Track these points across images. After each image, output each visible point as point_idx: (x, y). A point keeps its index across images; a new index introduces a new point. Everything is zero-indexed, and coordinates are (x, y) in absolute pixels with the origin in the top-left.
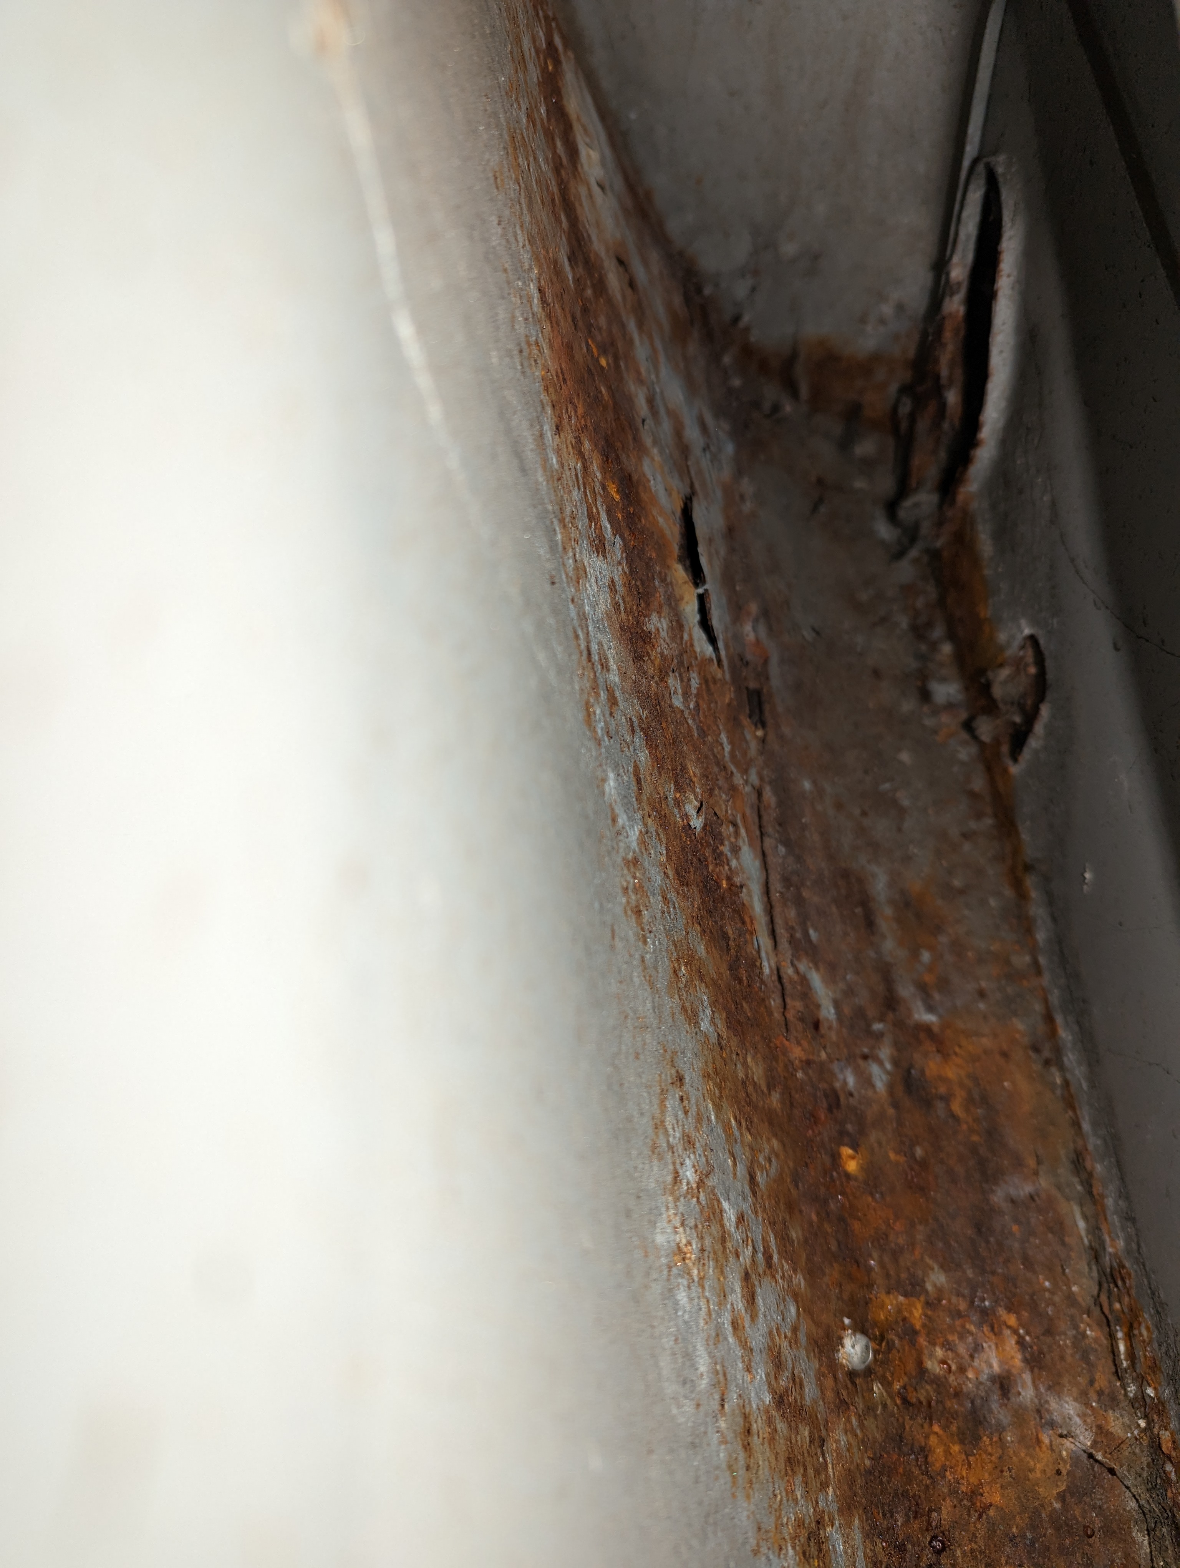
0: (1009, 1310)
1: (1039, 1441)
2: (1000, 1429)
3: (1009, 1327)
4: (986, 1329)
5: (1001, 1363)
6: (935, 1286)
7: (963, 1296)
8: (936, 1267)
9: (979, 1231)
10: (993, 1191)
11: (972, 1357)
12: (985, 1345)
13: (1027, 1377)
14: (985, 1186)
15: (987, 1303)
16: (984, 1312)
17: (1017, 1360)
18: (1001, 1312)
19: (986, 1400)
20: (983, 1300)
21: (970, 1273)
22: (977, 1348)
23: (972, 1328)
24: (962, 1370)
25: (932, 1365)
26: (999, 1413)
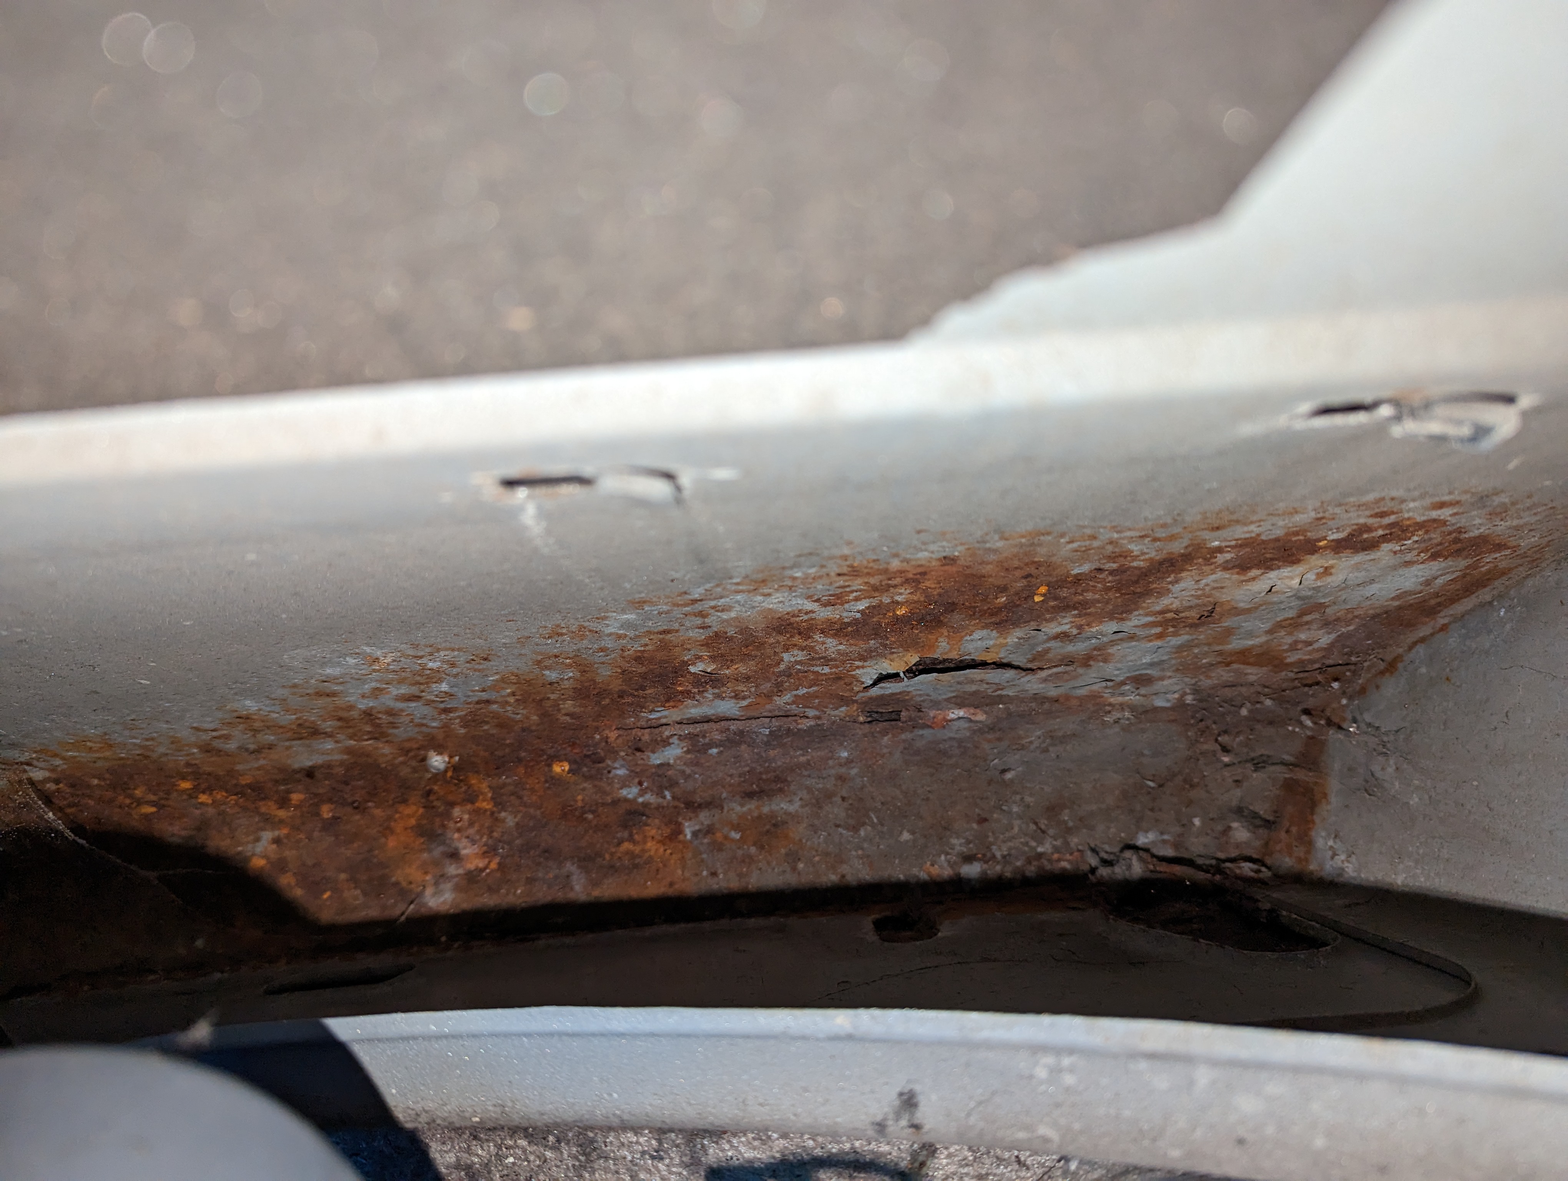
0: (499, 864)
1: (426, 873)
2: (430, 851)
3: (489, 862)
4: (485, 848)
5: (467, 855)
6: (505, 818)
7: (502, 836)
8: (516, 820)
9: (546, 851)
10: (573, 864)
11: (467, 837)
12: (476, 846)
13: (461, 871)
14: (576, 859)
15: (501, 851)
16: (495, 849)
17: (471, 866)
18: (497, 860)
19: (444, 843)
20: (503, 848)
21: (518, 842)
22: (474, 842)
23: (484, 839)
24: (459, 830)
25: (456, 812)
26: (438, 851)
